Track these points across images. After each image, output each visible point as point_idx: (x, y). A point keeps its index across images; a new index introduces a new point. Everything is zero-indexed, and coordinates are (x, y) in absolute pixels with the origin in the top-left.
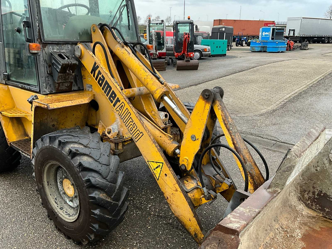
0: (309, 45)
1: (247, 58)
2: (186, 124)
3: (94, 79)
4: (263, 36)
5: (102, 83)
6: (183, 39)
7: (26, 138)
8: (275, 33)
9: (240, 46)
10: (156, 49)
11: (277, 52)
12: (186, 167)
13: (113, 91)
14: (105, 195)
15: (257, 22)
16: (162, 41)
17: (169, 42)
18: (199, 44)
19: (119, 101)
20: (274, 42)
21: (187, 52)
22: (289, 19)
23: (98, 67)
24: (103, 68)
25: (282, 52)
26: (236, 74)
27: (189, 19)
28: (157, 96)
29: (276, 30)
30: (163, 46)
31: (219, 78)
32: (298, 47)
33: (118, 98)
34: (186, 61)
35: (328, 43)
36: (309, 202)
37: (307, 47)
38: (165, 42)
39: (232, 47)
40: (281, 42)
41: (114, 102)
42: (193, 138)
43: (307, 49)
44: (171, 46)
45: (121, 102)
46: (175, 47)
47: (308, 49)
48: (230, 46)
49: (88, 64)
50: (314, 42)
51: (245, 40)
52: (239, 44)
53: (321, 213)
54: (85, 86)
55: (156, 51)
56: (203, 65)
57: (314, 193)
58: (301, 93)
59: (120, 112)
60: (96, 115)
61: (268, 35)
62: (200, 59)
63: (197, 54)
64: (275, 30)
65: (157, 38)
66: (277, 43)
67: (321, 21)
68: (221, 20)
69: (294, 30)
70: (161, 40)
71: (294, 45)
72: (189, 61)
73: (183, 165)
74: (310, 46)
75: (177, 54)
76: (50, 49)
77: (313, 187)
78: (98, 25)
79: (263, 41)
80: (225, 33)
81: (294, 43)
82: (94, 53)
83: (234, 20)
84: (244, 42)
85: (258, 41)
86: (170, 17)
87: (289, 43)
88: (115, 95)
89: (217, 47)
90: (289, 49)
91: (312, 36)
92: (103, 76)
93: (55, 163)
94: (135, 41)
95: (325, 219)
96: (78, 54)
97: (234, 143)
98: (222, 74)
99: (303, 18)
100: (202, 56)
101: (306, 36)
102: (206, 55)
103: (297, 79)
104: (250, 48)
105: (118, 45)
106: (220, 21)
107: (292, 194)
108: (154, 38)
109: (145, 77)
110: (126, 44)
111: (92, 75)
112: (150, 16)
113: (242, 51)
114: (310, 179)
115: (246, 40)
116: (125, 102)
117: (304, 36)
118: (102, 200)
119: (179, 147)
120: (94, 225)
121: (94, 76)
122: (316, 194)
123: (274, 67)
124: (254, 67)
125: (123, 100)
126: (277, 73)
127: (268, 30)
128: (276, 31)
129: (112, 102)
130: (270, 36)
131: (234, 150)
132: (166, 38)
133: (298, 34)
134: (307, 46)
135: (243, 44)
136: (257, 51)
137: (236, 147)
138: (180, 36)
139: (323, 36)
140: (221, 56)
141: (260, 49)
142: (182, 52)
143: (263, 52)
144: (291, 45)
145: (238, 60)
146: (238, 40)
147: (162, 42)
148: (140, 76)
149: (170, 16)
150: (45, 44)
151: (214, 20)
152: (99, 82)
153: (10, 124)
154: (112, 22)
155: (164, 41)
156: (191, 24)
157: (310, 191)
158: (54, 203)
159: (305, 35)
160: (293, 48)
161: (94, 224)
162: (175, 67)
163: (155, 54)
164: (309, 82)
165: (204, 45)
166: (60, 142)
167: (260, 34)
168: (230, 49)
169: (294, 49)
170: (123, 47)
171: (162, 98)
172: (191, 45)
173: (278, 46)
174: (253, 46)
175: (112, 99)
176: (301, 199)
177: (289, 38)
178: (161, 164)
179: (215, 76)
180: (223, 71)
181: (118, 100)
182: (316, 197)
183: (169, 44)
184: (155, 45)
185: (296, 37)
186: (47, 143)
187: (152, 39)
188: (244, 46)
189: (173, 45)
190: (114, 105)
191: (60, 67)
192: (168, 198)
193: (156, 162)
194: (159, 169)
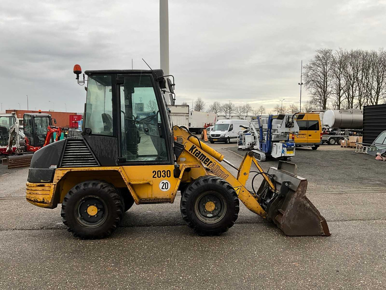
5: (198, 155)
13: (207, 158)
19: (212, 162)
23: (195, 147)
24: (198, 148)
41: (208, 163)
42: (245, 174)
49: (187, 147)
54: (179, 159)
59: (212, 168)
88: (209, 160)
92: (199, 151)
111: (190, 152)
116: (216, 162)
129: (206, 164)
152: (195, 155)
156: (49, 117)
175: (206, 162)
178: (240, 187)
190: (208, 165)
192: (244, 202)
193: (237, 187)
194: (239, 190)
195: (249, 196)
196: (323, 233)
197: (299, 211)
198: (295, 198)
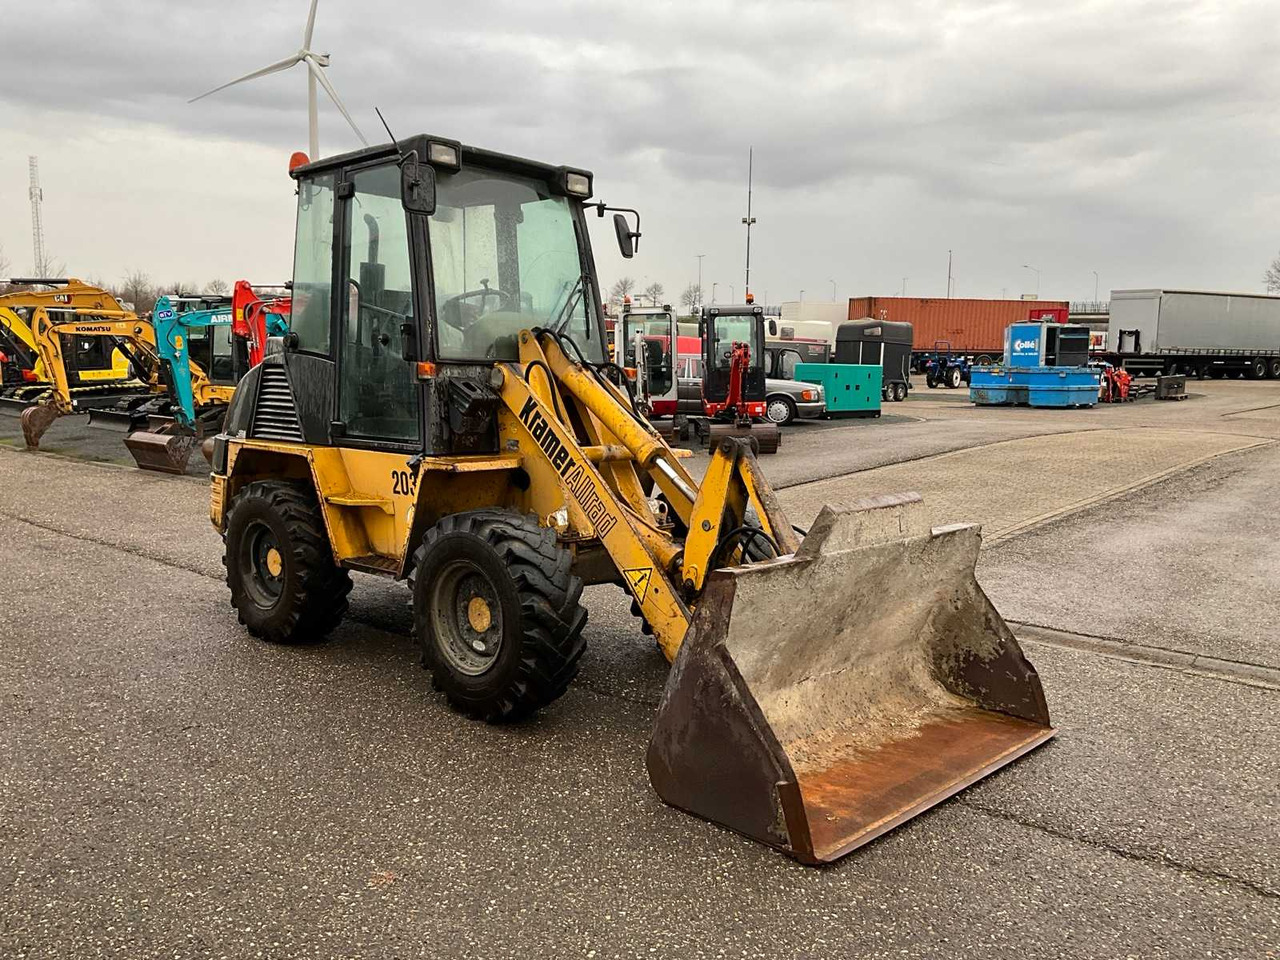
0: (1188, 384)
1: (952, 423)
2: (693, 503)
3: (526, 428)
4: (1016, 352)
5: (541, 434)
6: (731, 362)
7: (370, 554)
8: (1058, 343)
9: (943, 385)
10: (644, 391)
11: (1065, 405)
12: (693, 584)
13: (562, 447)
14: (547, 605)
15: (1004, 307)
16: (664, 367)
17: (688, 369)
18: (789, 379)
19: (574, 464)
20: (1052, 371)
21: (743, 400)
22: (1117, 296)
23: (535, 405)
24: (545, 408)
25: (1083, 407)
26: (895, 466)
27: (750, 301)
28: (643, 457)
29: (1061, 333)
30: (667, 383)
31: (841, 475)
32: (1150, 391)
33: (571, 459)
34: (739, 426)
35: (1269, 376)
36: (951, 679)
37: (1183, 392)
38: (674, 371)
39: (909, 391)
40: (1077, 371)
41: (563, 467)
42: (706, 526)
43: (1181, 398)
44: (696, 384)
45: (576, 467)
46: (706, 385)
47: (1186, 397)
48: (901, 385)
49: (515, 401)
50: (1217, 374)
51: (958, 366)
52: (940, 380)
53: (975, 698)
54: (504, 444)
55: (646, 397)
56: (793, 440)
57: (957, 657)
58: (1074, 514)
59: (575, 484)
60: (523, 498)
61: (1032, 350)
62: (788, 423)
63: (780, 409)
64: (1058, 331)
65: (651, 359)
66: (1064, 375)
67: (1232, 302)
68: (875, 299)
69: (1137, 334)
70: (663, 364)
71: (1132, 383)
72: (750, 427)
73: (688, 579)
74: (1191, 387)
75: (712, 407)
76: (447, 373)
77: (956, 646)
78: (532, 330)
79: (1015, 371)
80: (883, 344)
81: (1130, 378)
82: (527, 380)
83: (922, 300)
84: (955, 375)
85: (996, 369)
86: (698, 289)
87: (1112, 378)
88: (567, 455)
89: (848, 387)
90: (1114, 395)
91: (1203, 353)
92: (543, 421)
93: (459, 565)
94: (600, 361)
95: (982, 710)
96: (496, 382)
97: (771, 526)
98: (848, 464)
99: (1165, 292)
100: (797, 416)
101: (1181, 353)
102: (809, 413)
103: (1082, 481)
104: (969, 394)
105: (570, 367)
106: (871, 304)
107: (920, 666)
108: (639, 358)
109: (622, 423)
110: (586, 366)
111: (522, 421)
112: (626, 282)
113: (945, 404)
114: (948, 629)
115: (964, 367)
116: (584, 465)
117: (1174, 353)
118: (544, 612)
119: (681, 555)
120: (527, 662)
121: (526, 422)
122: (961, 659)
123: (1024, 448)
124: (957, 449)
125: (582, 463)
126: (1026, 465)
127: (1030, 335)
128: (1062, 336)
129: (559, 467)
130: (1038, 352)
131: (773, 539)
132: (677, 357)
133: (1152, 347)
134: (1181, 387)
135: (952, 380)
136: (993, 402)
137: (775, 534)
138: (721, 352)
139: (1247, 354)
140: (864, 417)
141: (1005, 397)
142: (728, 401)
143: (1016, 406)
144: (1119, 384)
145: (914, 428)
146: (935, 367)
147: (664, 370)
148: (611, 423)
149: (695, 283)
150: (441, 364)
151: (850, 300)
152: (534, 433)
153: (342, 522)
154: (556, 325)
155: (670, 368)
156: (757, 316)
157: (950, 655)
158: (449, 650)
159: (1178, 351)
160: (1130, 395)
161: (528, 658)
162: (705, 446)
163: (642, 404)
164: (1111, 490)
165: (803, 381)
166: (474, 522)
167: (1007, 346)
168: (901, 395)
169: (1132, 397)
170: (580, 371)
171: (652, 460)
172: (756, 377)
173: (1065, 388)
174: (979, 386)
175: (559, 461)
176: (937, 676)
177: (1124, 360)
178: (648, 572)
179: (829, 470)
180: (856, 457)
181: (572, 463)
182: (962, 665)
183: (689, 377)
184: (643, 377)
185: (1147, 356)
186: (449, 528)
187: (634, 360)
188: (957, 388)
189: (699, 380)
190: (563, 474)
191: (467, 406)
192: (659, 634)
193: (639, 570)
194: (644, 582)
195: (672, 614)
196: (786, 842)
197: (701, 710)
198: (690, 649)
